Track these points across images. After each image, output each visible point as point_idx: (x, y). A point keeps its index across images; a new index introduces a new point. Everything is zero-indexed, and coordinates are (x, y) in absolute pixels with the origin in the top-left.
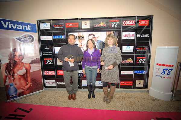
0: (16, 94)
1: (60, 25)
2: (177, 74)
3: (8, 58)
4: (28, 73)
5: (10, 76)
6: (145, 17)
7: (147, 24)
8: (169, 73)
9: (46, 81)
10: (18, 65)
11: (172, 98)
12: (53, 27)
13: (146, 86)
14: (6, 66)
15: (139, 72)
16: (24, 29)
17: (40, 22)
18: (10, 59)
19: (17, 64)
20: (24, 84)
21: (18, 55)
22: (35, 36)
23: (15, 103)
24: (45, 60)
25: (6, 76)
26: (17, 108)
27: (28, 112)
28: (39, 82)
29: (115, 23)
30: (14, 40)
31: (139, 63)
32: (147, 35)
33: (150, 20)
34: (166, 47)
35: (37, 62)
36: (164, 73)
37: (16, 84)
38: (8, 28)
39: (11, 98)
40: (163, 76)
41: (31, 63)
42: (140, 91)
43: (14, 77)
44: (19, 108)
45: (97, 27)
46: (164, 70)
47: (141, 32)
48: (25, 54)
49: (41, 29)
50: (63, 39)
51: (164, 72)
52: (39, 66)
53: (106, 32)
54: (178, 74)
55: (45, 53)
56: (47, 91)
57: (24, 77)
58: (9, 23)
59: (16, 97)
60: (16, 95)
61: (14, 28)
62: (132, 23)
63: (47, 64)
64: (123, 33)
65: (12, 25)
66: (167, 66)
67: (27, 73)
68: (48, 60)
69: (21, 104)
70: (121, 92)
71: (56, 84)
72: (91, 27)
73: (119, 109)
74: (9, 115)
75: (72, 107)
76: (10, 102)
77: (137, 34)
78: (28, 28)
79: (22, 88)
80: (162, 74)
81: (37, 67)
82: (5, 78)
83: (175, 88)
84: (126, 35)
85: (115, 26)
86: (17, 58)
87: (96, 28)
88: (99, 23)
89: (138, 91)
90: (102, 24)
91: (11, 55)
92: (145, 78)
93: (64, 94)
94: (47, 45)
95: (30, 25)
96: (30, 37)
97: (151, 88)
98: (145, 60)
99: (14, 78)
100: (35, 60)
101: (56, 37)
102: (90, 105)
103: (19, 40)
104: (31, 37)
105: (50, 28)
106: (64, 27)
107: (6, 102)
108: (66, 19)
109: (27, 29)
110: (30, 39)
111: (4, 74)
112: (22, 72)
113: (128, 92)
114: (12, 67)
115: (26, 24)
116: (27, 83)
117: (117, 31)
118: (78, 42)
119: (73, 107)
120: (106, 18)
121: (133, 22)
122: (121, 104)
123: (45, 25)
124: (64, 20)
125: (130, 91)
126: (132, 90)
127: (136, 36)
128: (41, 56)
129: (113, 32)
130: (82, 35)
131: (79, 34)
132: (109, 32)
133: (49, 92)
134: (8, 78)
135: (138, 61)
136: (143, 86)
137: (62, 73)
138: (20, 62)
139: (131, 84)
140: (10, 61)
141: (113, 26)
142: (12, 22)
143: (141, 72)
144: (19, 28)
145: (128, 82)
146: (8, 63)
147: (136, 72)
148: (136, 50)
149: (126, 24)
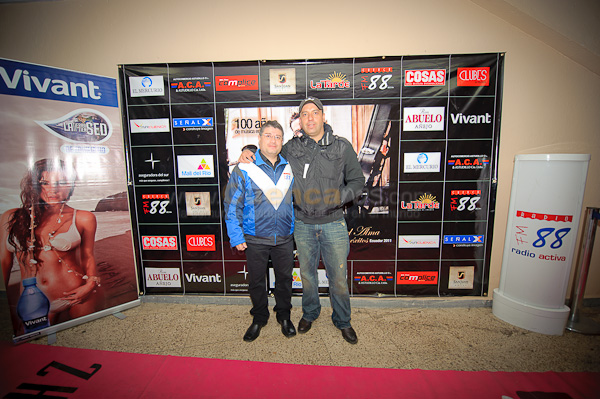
0: (46, 316)
1: (197, 84)
2: (584, 247)
3: (20, 191)
4: (88, 243)
5: (26, 254)
6: (478, 59)
7: (485, 80)
8: (558, 243)
9: (149, 271)
10: (53, 218)
11: (568, 325)
12: (173, 89)
13: (481, 288)
14: (11, 218)
15: (458, 239)
16: (74, 94)
17: (128, 71)
18: (27, 194)
19: (51, 214)
20: (72, 282)
21: (53, 181)
22: (113, 117)
23: (41, 346)
24: (145, 200)
25: (11, 255)
26: (50, 362)
27: (86, 376)
28: (123, 274)
29: (378, 77)
30: (39, 130)
31: (458, 209)
32: (486, 119)
33: (493, 69)
34: (548, 157)
35: (119, 206)
36: (540, 243)
37: (45, 282)
38: (20, 91)
39: (28, 327)
40: (538, 251)
41: (97, 210)
42: (462, 305)
43: (41, 257)
44: (54, 364)
45: (319, 88)
47: (465, 109)
48: (77, 178)
49: (132, 95)
50: (208, 129)
51: (542, 238)
52: (126, 221)
53: (349, 107)
54: (587, 246)
55: (145, 176)
56: (152, 304)
58: (26, 72)
59: (44, 324)
60: (45, 319)
61: (43, 89)
62: (434, 77)
63: (151, 212)
64: (405, 109)
65: (35, 79)
66: (551, 218)
67: (82, 244)
68: (156, 200)
69: (63, 348)
70: (402, 306)
71: (183, 280)
72: (299, 91)
73: (393, 365)
74: (18, 388)
75: (235, 357)
76: (23, 342)
77: (452, 115)
78: (90, 90)
79: (66, 296)
80: (534, 244)
81: (118, 225)
82: (8, 262)
83: (578, 292)
84: (417, 118)
85: (378, 86)
86: (51, 194)
87: (315, 91)
88: (326, 76)
89: (457, 305)
90: (336, 81)
91: (29, 181)
92: (479, 260)
93: (208, 314)
94: (153, 150)
95: (97, 80)
96: (95, 121)
97: (498, 293)
98: (478, 199)
99: (40, 261)
100: (110, 201)
101: (184, 122)
102: (296, 350)
103: (58, 130)
104: (99, 120)
105: (162, 94)
106: (209, 89)
107: (12, 343)
108: (217, 64)
109: (85, 95)
110: (96, 128)
111: (5, 245)
112: (68, 238)
113: (425, 307)
114: (33, 222)
115: (83, 78)
116: (85, 277)
117: (385, 104)
119: (239, 358)
120: (349, 60)
121: (438, 74)
122: (399, 348)
123: (147, 83)
124: (208, 64)
125: (429, 305)
126: (437, 299)
127: (448, 122)
128: (130, 188)
129: (371, 107)
130: (269, 115)
131: (260, 110)
132: (360, 107)
133: (159, 308)
134: (19, 260)
135: (454, 202)
136: (471, 287)
137: (202, 242)
138: (60, 205)
139: (432, 278)
140: (27, 203)
141: (372, 86)
142: (35, 71)
143: (464, 239)
144: (60, 90)
145: (422, 273)
146: (18, 210)
147: (449, 240)
148: (449, 167)
149: (416, 81)
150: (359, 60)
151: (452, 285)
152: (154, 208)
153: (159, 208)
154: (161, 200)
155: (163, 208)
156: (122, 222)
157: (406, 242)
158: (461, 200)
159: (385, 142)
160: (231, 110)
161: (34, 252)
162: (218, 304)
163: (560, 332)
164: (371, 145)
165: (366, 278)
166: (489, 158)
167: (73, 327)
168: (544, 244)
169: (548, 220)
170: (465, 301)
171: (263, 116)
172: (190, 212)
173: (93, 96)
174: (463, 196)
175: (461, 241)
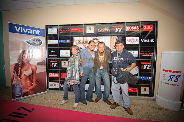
0: (21, 94)
1: (66, 30)
3: (18, 59)
4: (34, 74)
5: (17, 76)
6: (149, 23)
7: (152, 29)
8: (177, 80)
9: (50, 83)
10: (25, 66)
11: (181, 108)
12: (60, 32)
13: (152, 94)
14: (14, 66)
15: (144, 78)
16: (33, 33)
17: (48, 27)
18: (19, 60)
19: (25, 65)
20: (29, 85)
22: (43, 39)
23: (19, 102)
25: (14, 76)
27: (30, 111)
28: (43, 83)
29: (118, 28)
30: (24, 42)
31: (144, 68)
32: (152, 40)
33: (155, 26)
34: (173, 52)
35: (43, 64)
36: (171, 80)
37: (22, 84)
38: (20, 32)
39: (16, 97)
40: (170, 83)
41: (37, 65)
42: (145, 99)
44: (22, 108)
46: (171, 77)
47: (146, 37)
49: (49, 33)
50: (69, 43)
51: (171, 78)
52: (45, 68)
53: (110, 37)
55: (51, 56)
56: (50, 93)
57: (30, 77)
58: (21, 27)
61: (25, 32)
62: (136, 28)
63: (52, 66)
64: (127, 38)
65: (24, 29)
66: (174, 72)
67: (32, 74)
68: (53, 63)
69: (25, 103)
71: (60, 86)
72: (95, 32)
73: (120, 116)
74: (12, 113)
75: (72, 109)
76: (14, 101)
77: (141, 39)
78: (38, 32)
79: (27, 89)
80: (169, 80)
81: (42, 69)
82: (13, 78)
84: (130, 40)
85: (118, 31)
86: (25, 60)
88: (103, 28)
90: (106, 29)
91: (20, 56)
92: (151, 85)
94: (53, 49)
95: (39, 29)
96: (38, 40)
97: (157, 96)
98: (150, 65)
99: (21, 78)
100: (41, 62)
101: (62, 41)
102: (91, 109)
103: (29, 43)
104: (39, 40)
105: (57, 33)
106: (70, 32)
107: (11, 101)
108: (72, 25)
109: (36, 33)
110: (38, 42)
111: (12, 73)
113: (133, 99)
114: (20, 67)
115: (36, 29)
116: (32, 84)
117: (121, 36)
118: (83, 46)
119: (74, 110)
120: (110, 23)
123: (53, 30)
124: (70, 25)
125: (134, 99)
126: (137, 97)
127: (140, 41)
128: (47, 59)
129: (116, 37)
130: (86, 39)
131: (83, 38)
132: (113, 37)
133: (52, 94)
134: (16, 78)
135: (142, 66)
136: (148, 93)
138: (27, 63)
139: (135, 90)
140: (19, 62)
141: (117, 31)
142: (24, 27)
143: (146, 78)
144: (30, 32)
145: (132, 88)
146: (17, 64)
147: (141, 78)
148: (141, 55)
149: (130, 29)
150: (112, 23)
151: (142, 93)
152: (53, 65)
153: (54, 65)
154: (55, 63)
155: (55, 65)
158: (145, 66)
160: (75, 38)
161: (20, 75)
163: (178, 110)
166: (154, 53)
167: (28, 98)
168: (172, 80)
170: (146, 98)
171: (84, 39)
172: (62, 66)
173: (38, 34)
174: (145, 64)
175: (145, 79)
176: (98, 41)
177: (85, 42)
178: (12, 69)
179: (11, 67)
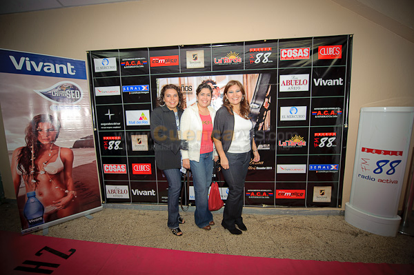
3: (25, 136)
4: (68, 169)
5: (29, 176)
6: (333, 39)
7: (339, 54)
8: (392, 171)
9: (108, 187)
10: (46, 153)
11: (400, 230)
13: (336, 201)
14: (19, 153)
15: (320, 167)
16: (58, 72)
17: (93, 55)
18: (29, 137)
19: (45, 150)
20: (58, 194)
21: (45, 129)
22: (84, 86)
23: (39, 236)
24: (105, 140)
25: (19, 177)
26: (43, 247)
27: (66, 257)
28: (91, 189)
29: (262, 54)
30: (36, 96)
31: (320, 146)
32: (339, 82)
33: (345, 46)
34: (385, 108)
35: (88, 144)
36: (379, 170)
37: (41, 194)
38: (24, 71)
39: (30, 224)
40: (377, 177)
41: (74, 147)
42: (323, 213)
43: (38, 178)
44: (46, 248)
45: (220, 63)
46: (381, 164)
47: (324, 75)
48: (60, 127)
49: (96, 71)
50: (146, 93)
51: (380, 167)
52: (93, 154)
53: (241, 75)
55: (105, 124)
56: (110, 210)
57: (60, 177)
58: (27, 59)
59: (40, 222)
60: (41, 218)
61: (38, 69)
62: (302, 54)
63: (109, 148)
64: (281, 76)
65: (33, 63)
66: (386, 153)
67: (64, 170)
68: (112, 140)
69: (53, 238)
70: (279, 214)
71: (131, 194)
72: (206, 65)
73: (270, 255)
74: (23, 263)
75: (163, 246)
76: (28, 234)
77: (315, 80)
78: (69, 69)
79: (55, 204)
80: (374, 172)
81: (87, 157)
82: (17, 182)
83: (408, 205)
84: (289, 83)
85: (261, 61)
86: (44, 137)
87: (218, 66)
88: (225, 54)
89: (319, 213)
90: (232, 58)
91: (30, 129)
92: (335, 182)
93: (147, 217)
94: (110, 107)
95: (72, 62)
96: (72, 89)
97: (348, 205)
98: (334, 139)
99: (37, 181)
100: (82, 141)
101: (129, 88)
102: (204, 243)
103: (49, 96)
104: (74, 88)
106: (146, 66)
107: (21, 234)
108: (151, 49)
109: (65, 72)
110: (72, 94)
111: (16, 171)
112: (55, 166)
113: (296, 214)
114: (33, 156)
115: (63, 61)
116: (67, 191)
117: (267, 73)
119: (166, 248)
120: (241, 43)
121: (304, 51)
122: (275, 243)
123: (106, 63)
124: (146, 49)
125: (299, 212)
126: (305, 209)
127: (311, 84)
128: (95, 132)
129: (257, 75)
130: (186, 82)
131: (180, 80)
132: (249, 75)
133: (114, 212)
134: (25, 180)
135: (316, 141)
136: (329, 201)
137: (143, 168)
138: (50, 144)
139: (301, 194)
140: (29, 144)
141: (257, 61)
142: (34, 58)
143: (324, 167)
144: (49, 69)
145: (294, 191)
146: (24, 148)
147: (313, 167)
148: (313, 116)
149: (288, 56)
150: (248, 43)
151: (315, 199)
152: (111, 146)
153: (114, 145)
154: (115, 141)
155: (117, 146)
156: (90, 155)
157: (282, 169)
158: (322, 140)
159: (266, 100)
160: (161, 79)
161: (34, 175)
162: (153, 210)
163: (393, 234)
164: (257, 102)
165: (254, 193)
166: (341, 110)
167: (59, 224)
168: (381, 171)
169: (384, 154)
170: (325, 211)
171: (182, 83)
172: (134, 148)
173: (70, 73)
174: (323, 137)
175: (322, 169)
176: (216, 87)
177: (185, 89)
178: (13, 160)
179: (10, 157)
